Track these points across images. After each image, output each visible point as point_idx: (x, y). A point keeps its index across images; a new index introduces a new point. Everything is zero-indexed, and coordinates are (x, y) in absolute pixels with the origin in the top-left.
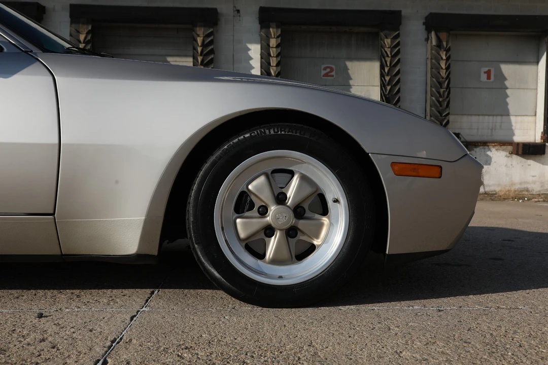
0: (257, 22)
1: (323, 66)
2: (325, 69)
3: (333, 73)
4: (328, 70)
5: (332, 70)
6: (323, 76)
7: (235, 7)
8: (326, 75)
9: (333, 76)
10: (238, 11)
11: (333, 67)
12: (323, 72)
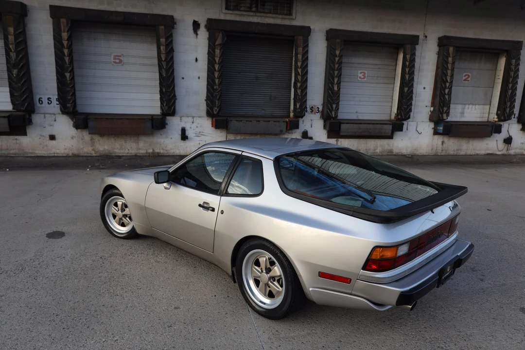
0: (436, 44)
1: (464, 74)
2: (465, 76)
3: (469, 79)
4: (467, 77)
5: (469, 77)
6: (464, 80)
7: (424, 34)
8: (465, 80)
9: (469, 81)
10: (426, 37)
11: (470, 75)
12: (464, 78)
